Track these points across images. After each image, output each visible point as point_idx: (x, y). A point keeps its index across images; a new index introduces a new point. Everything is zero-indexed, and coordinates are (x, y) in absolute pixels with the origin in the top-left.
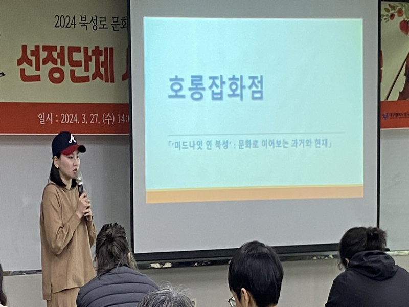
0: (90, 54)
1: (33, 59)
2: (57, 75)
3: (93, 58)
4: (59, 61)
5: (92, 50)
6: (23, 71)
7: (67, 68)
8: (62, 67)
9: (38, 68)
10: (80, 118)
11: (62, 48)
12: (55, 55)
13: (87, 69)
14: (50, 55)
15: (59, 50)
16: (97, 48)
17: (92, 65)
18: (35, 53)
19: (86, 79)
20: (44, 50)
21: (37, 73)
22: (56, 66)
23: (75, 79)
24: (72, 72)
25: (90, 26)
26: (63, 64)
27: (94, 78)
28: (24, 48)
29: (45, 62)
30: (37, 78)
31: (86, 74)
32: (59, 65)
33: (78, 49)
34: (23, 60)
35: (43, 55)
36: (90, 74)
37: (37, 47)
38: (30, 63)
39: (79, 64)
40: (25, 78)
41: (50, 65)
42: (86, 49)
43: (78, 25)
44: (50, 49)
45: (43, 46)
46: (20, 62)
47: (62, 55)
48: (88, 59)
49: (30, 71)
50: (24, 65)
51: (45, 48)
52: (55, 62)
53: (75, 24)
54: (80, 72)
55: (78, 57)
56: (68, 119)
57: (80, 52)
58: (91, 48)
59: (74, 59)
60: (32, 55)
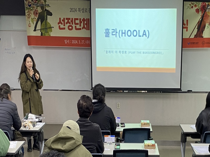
0: (81, 21)
1: (63, 22)
2: (70, 28)
3: (83, 22)
4: (71, 23)
5: (82, 20)
6: (59, 26)
7: (74, 25)
8: (72, 25)
9: (64, 25)
10: (78, 42)
11: (72, 19)
12: (70, 21)
13: (80, 26)
14: (68, 21)
15: (71, 20)
16: (84, 19)
17: (82, 24)
18: (64, 20)
19: (80, 29)
20: (66, 19)
21: (64, 27)
22: (70, 25)
23: (76, 29)
24: (76, 27)
25: (81, 11)
26: (72, 24)
27: (83, 29)
28: (60, 19)
29: (67, 23)
30: (64, 29)
31: (80, 27)
32: (71, 24)
33: (77, 19)
35: (66, 21)
36: (81, 27)
37: (64, 18)
38: (62, 24)
39: (78, 24)
40: (60, 29)
41: (68, 24)
42: (80, 19)
43: (77, 11)
44: (68, 19)
45: (66, 18)
46: (59, 23)
47: (72, 21)
48: (81, 22)
49: (62, 26)
50: (60, 24)
51: (67, 19)
52: (70, 23)
53: (76, 11)
54: (78, 27)
55: (77, 22)
56: (74, 42)
57: (78, 20)
58: (82, 19)
59: (76, 22)
60: (62, 21)
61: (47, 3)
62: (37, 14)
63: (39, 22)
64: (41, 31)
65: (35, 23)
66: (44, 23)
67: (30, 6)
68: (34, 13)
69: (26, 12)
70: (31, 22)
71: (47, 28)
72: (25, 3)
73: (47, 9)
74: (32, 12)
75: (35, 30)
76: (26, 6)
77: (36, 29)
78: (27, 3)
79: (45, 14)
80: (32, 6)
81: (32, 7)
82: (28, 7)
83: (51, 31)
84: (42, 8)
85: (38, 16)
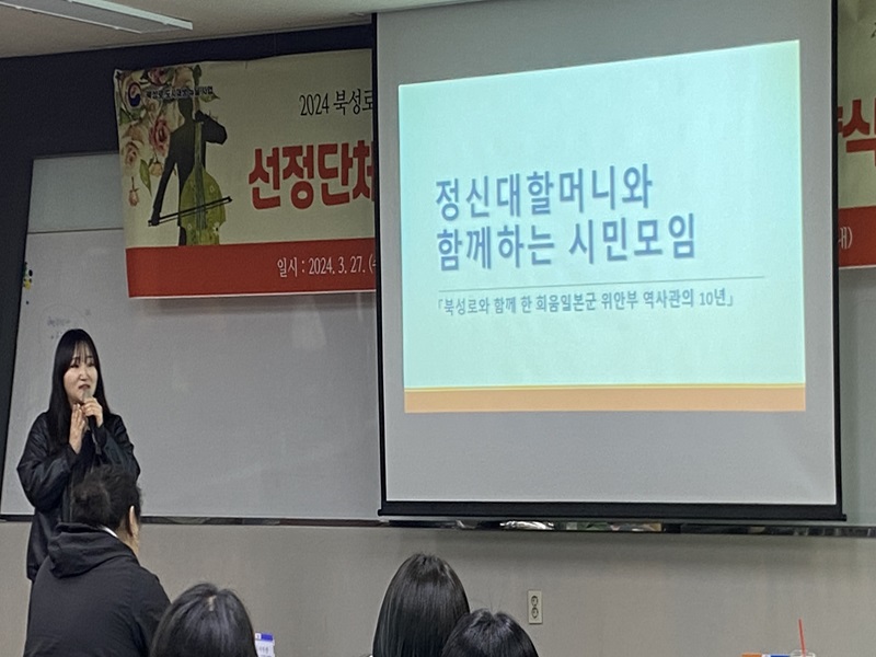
0: (351, 154)
1: (270, 170)
2: (303, 195)
3: (356, 161)
4: (306, 170)
5: (355, 148)
6: (256, 191)
7: (317, 183)
8: (310, 181)
9: (277, 186)
10: (336, 266)
11: (310, 148)
12: (300, 161)
13: (345, 182)
14: (293, 162)
15: (305, 153)
16: (361, 143)
17: (353, 173)
18: (274, 161)
19: (343, 199)
20: (284, 155)
21: (275, 193)
22: (300, 180)
23: (328, 200)
24: (325, 187)
25: (350, 107)
26: (311, 176)
27: (355, 197)
28: (259, 152)
29: (287, 174)
30: (275, 202)
31: (345, 190)
32: (306, 179)
33: (332, 149)
34: (258, 174)
35: (284, 162)
36: (350, 189)
37: (276, 150)
38: (266, 178)
39: (333, 173)
40: (259, 203)
41: (294, 179)
42: (345, 146)
43: (331, 109)
44: (292, 152)
45: (284, 148)
46: (252, 179)
47: (308, 162)
48: (347, 163)
49: (267, 191)
50: (259, 183)
51: (287, 151)
52: (300, 173)
53: (327, 108)
54: (335, 186)
55: (332, 161)
56: (320, 266)
57: (336, 152)
58: (353, 144)
59: (328, 165)
60: (268, 166)
61: (203, 83)
62: (163, 139)
63: (174, 179)
64: (179, 224)
65: (156, 181)
66: (191, 180)
67: (135, 102)
68: (152, 139)
69: (121, 132)
70: (139, 183)
71: (203, 205)
72: (116, 89)
73: (206, 108)
74: (145, 132)
75: (155, 220)
76: (122, 105)
77: (161, 215)
78: (125, 90)
79: (199, 138)
80: (144, 101)
81: (143, 107)
82: (130, 108)
83: (222, 220)
84: (186, 107)
85: (166, 148)
